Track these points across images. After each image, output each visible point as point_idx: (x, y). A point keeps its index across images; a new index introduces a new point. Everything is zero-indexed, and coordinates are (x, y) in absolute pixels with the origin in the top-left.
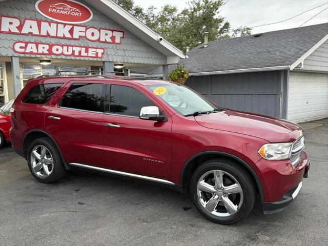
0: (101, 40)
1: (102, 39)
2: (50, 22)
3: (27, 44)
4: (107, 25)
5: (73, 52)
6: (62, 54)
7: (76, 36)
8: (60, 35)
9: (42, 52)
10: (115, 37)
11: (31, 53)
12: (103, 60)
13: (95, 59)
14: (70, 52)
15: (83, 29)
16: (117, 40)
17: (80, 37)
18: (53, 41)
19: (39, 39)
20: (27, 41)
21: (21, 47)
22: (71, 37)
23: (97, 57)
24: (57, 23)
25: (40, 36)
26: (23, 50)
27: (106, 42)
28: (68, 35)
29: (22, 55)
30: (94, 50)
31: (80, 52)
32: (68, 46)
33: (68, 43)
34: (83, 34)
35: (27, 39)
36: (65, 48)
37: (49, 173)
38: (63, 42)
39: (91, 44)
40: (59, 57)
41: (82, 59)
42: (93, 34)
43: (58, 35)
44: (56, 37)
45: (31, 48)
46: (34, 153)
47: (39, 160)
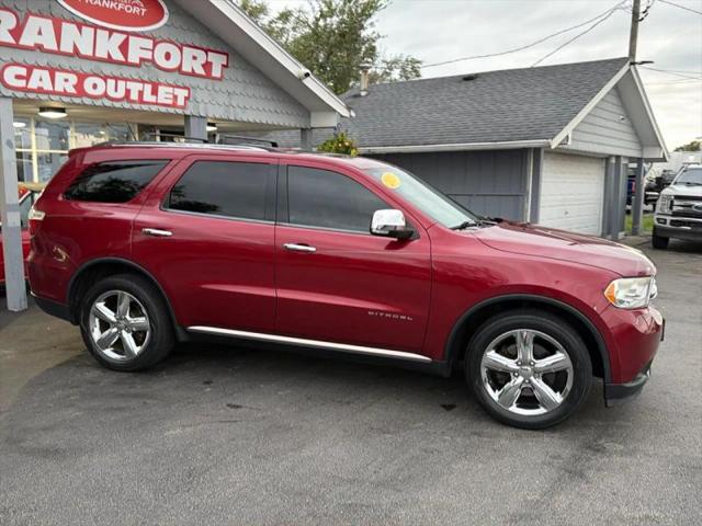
0: (184, 69)
1: (186, 68)
2: (80, 25)
3: (30, 69)
4: (196, 39)
5: (128, 92)
6: (106, 95)
7: (133, 57)
8: (101, 53)
9: (62, 90)
10: (211, 63)
11: (40, 90)
12: (188, 113)
13: (171, 110)
14: (121, 93)
15: (149, 43)
16: (216, 72)
17: (142, 60)
18: (87, 67)
19: (56, 61)
20: (31, 62)
21: (18, 77)
22: (123, 59)
23: (174, 105)
24: (96, 27)
25: (58, 53)
26: (22, 83)
27: (193, 74)
28: (118, 56)
29: (20, 95)
30: (170, 90)
31: (141, 93)
32: (117, 79)
33: (117, 74)
34: (148, 55)
35: (30, 58)
36: (111, 83)
37: (136, 350)
38: (108, 69)
39: (163, 77)
40: (98, 103)
41: (145, 107)
42: (168, 56)
43: (98, 55)
44: (93, 58)
45: (40, 79)
46: (99, 308)
47: (113, 323)
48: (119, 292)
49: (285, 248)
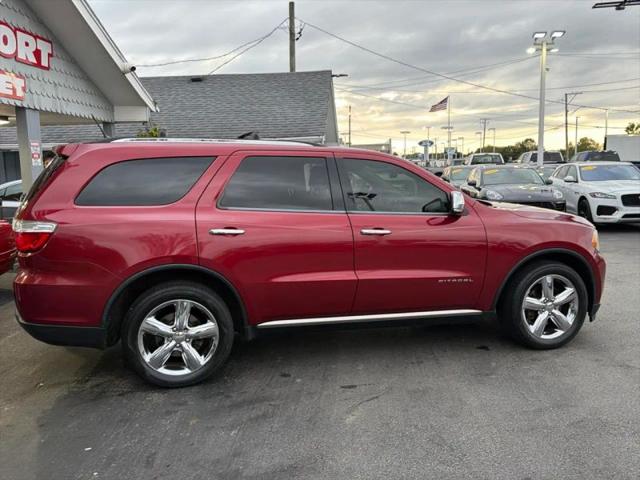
12: (26, 106)
13: (12, 102)
37: (203, 360)
39: (3, 64)
46: (152, 322)
47: (170, 336)
49: (362, 233)
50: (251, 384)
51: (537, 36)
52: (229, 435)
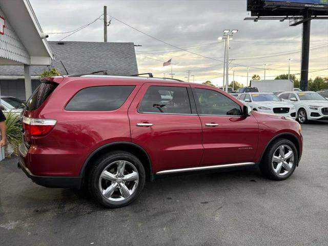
37: (130, 192)
46: (106, 173)
47: (115, 180)
48: (120, 161)
49: (206, 126)
50: (156, 203)
51: (225, 31)
52: (163, 230)
